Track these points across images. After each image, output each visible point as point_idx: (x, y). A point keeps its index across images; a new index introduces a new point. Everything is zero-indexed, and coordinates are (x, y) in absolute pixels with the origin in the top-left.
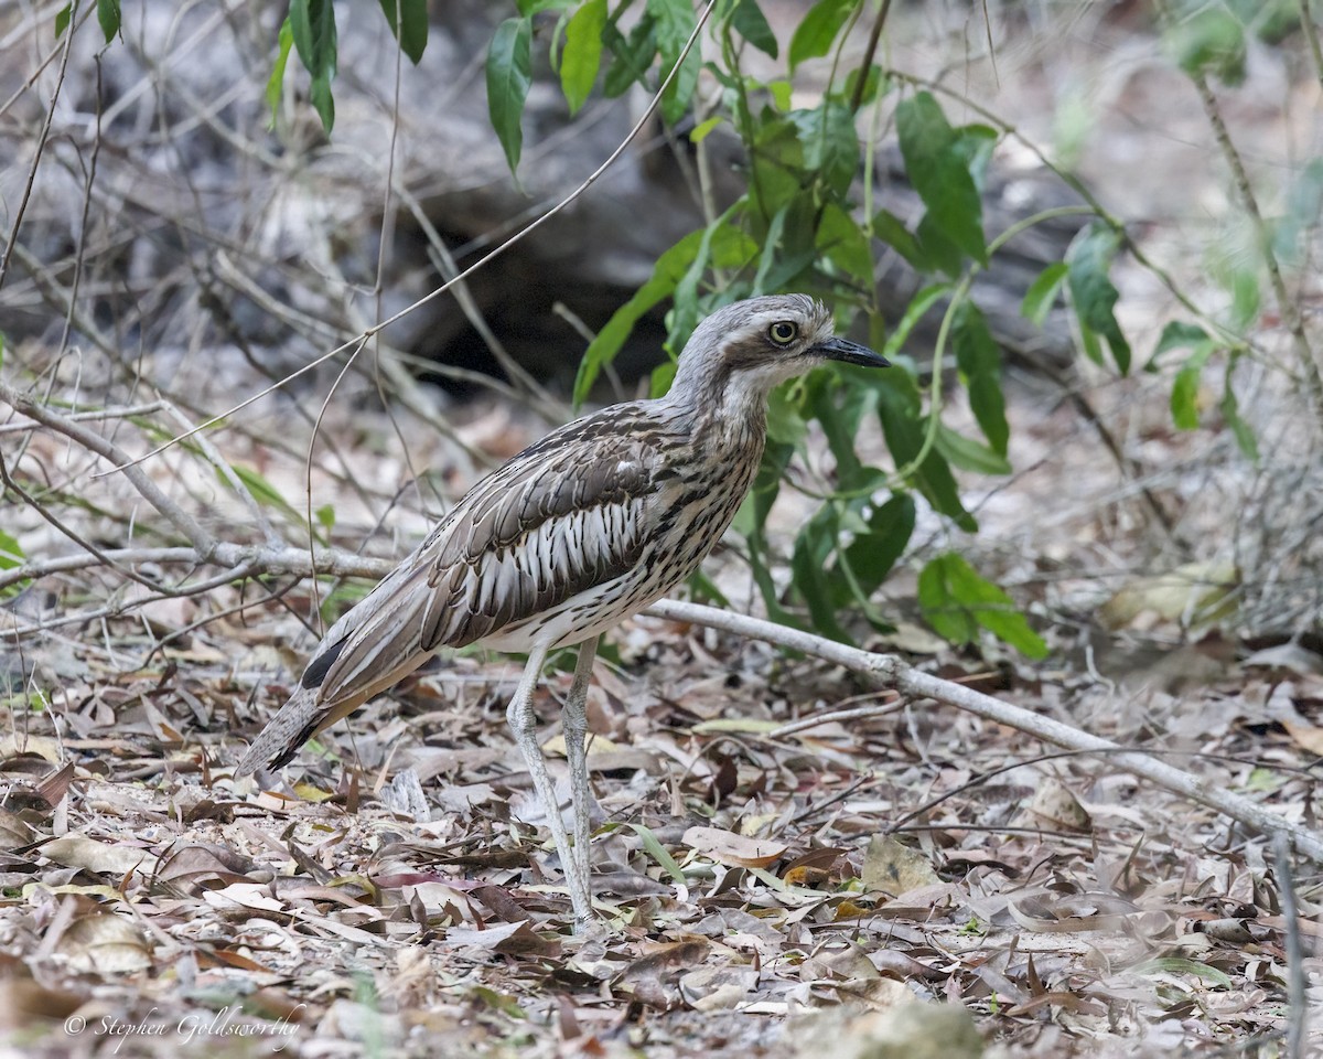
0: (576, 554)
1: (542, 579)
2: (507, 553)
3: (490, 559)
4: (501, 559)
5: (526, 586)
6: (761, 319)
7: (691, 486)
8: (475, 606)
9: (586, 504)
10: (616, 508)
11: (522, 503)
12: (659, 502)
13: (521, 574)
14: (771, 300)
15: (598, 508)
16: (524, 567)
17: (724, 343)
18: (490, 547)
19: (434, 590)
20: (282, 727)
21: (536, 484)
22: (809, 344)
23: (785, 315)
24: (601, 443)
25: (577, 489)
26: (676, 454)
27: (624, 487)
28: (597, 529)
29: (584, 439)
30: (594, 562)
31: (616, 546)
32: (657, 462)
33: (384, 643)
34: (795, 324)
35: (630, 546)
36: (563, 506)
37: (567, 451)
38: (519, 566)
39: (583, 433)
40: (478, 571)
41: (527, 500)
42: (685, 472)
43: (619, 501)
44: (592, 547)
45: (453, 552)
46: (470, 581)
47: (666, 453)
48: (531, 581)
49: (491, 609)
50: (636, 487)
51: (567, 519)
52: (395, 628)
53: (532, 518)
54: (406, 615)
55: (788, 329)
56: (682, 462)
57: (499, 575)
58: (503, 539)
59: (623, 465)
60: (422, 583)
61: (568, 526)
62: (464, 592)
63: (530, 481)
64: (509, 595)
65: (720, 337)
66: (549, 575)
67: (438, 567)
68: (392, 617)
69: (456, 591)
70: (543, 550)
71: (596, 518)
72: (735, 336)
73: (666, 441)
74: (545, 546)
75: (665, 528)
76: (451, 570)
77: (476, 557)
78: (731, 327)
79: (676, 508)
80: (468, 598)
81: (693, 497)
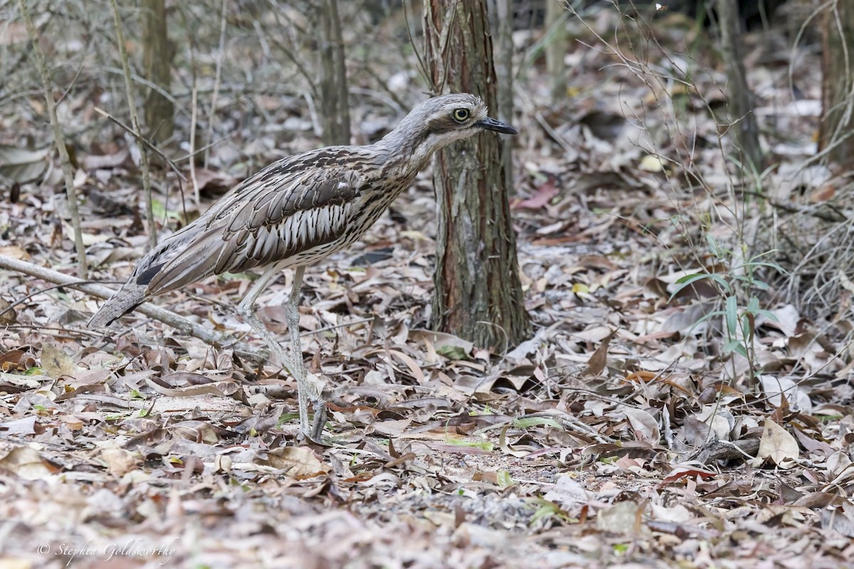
0: (312, 231)
1: (291, 243)
2: (274, 227)
3: (263, 230)
4: (269, 230)
5: (281, 246)
6: (449, 107)
7: (376, 192)
8: (250, 255)
9: (320, 204)
10: (337, 207)
11: (284, 201)
12: (360, 201)
13: (279, 240)
14: (455, 97)
15: (327, 207)
16: (282, 236)
17: (429, 119)
18: (264, 224)
19: (226, 243)
20: (120, 304)
21: (293, 191)
22: (475, 121)
23: (463, 105)
24: (328, 169)
25: (315, 197)
26: (371, 175)
27: (343, 196)
28: (325, 218)
29: (318, 166)
30: (320, 235)
31: (334, 227)
32: (361, 180)
33: (192, 268)
34: (468, 110)
35: (340, 227)
36: (307, 205)
37: (308, 173)
38: (279, 235)
39: (317, 162)
40: (255, 236)
41: (288, 200)
42: (375, 185)
43: (339, 204)
44: (321, 227)
45: (238, 223)
46: (250, 241)
47: (366, 174)
48: (284, 243)
49: (259, 257)
50: (348, 196)
51: (310, 212)
52: (201, 260)
53: (288, 210)
54: (208, 254)
55: (464, 113)
56: (374, 180)
57: (267, 238)
58: (272, 220)
59: (341, 185)
60: (218, 238)
61: (310, 216)
62: (245, 246)
63: (290, 189)
64: (271, 249)
65: (426, 116)
66: (295, 241)
67: (229, 230)
68: (198, 253)
69: (240, 245)
70: (294, 227)
71: (325, 211)
72: (435, 116)
73: (365, 167)
74: (296, 225)
75: (361, 214)
76: (238, 233)
77: (254, 228)
78: (433, 111)
79: (367, 204)
80: (246, 250)
81: (376, 198)
